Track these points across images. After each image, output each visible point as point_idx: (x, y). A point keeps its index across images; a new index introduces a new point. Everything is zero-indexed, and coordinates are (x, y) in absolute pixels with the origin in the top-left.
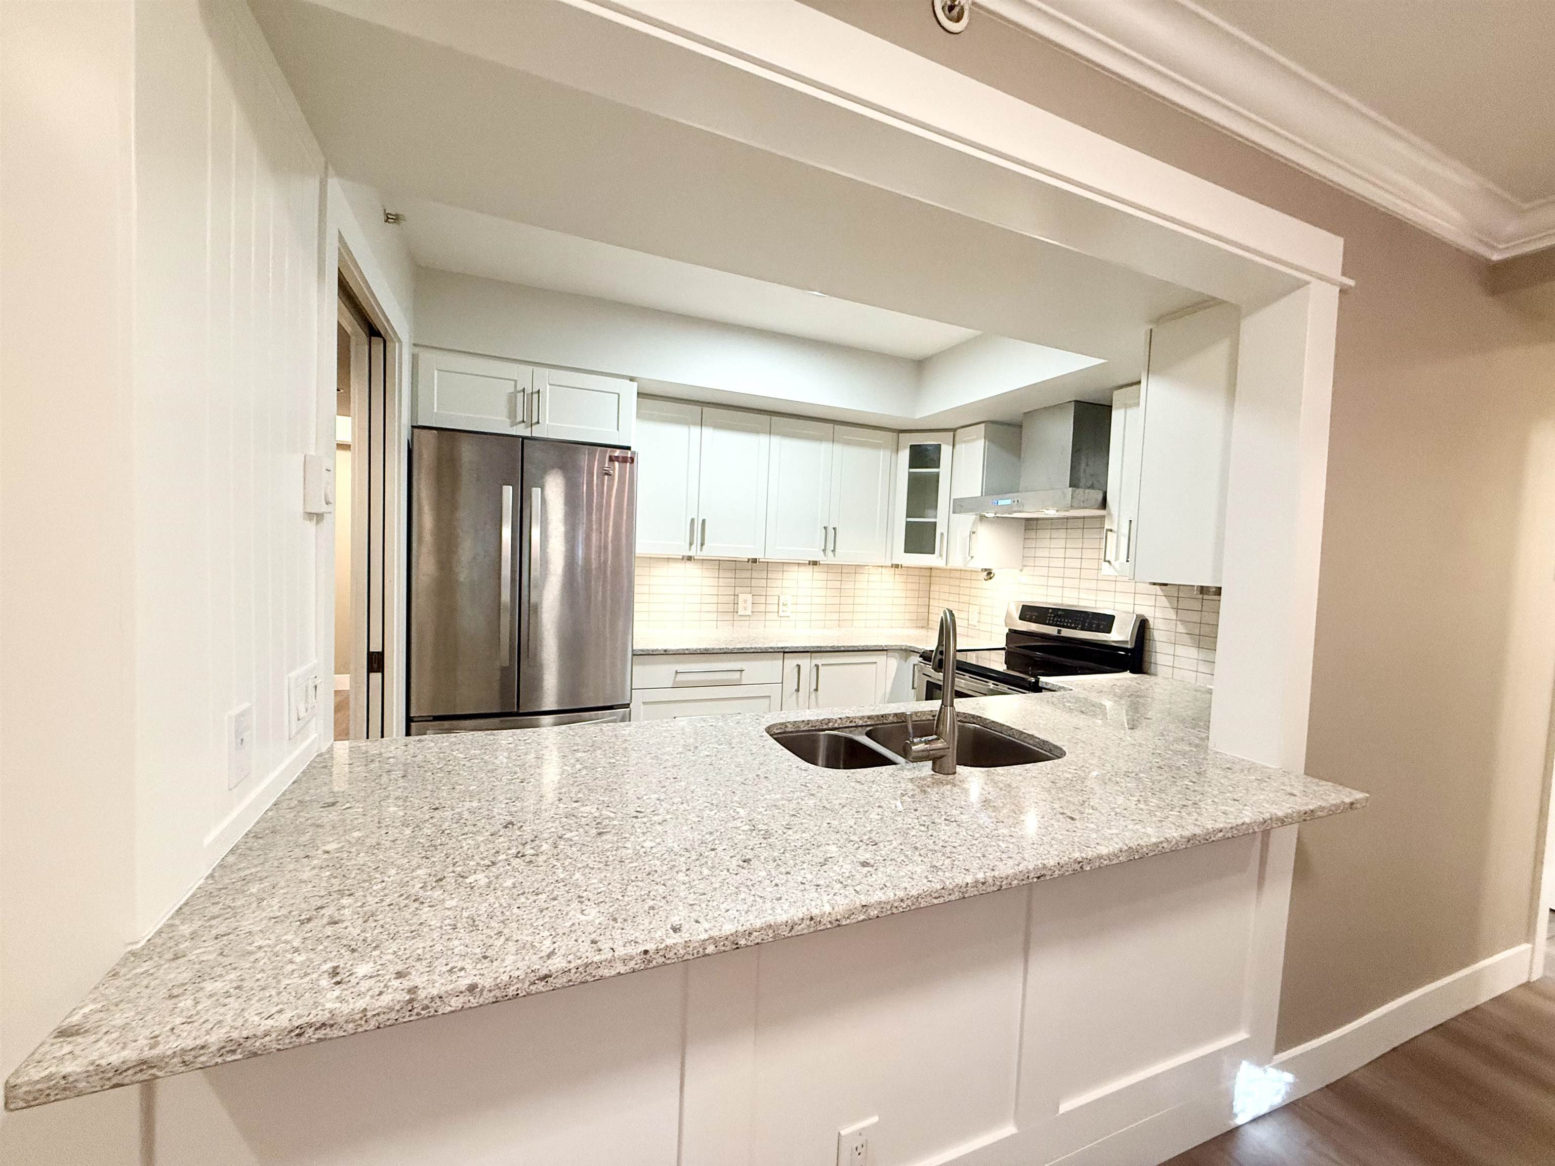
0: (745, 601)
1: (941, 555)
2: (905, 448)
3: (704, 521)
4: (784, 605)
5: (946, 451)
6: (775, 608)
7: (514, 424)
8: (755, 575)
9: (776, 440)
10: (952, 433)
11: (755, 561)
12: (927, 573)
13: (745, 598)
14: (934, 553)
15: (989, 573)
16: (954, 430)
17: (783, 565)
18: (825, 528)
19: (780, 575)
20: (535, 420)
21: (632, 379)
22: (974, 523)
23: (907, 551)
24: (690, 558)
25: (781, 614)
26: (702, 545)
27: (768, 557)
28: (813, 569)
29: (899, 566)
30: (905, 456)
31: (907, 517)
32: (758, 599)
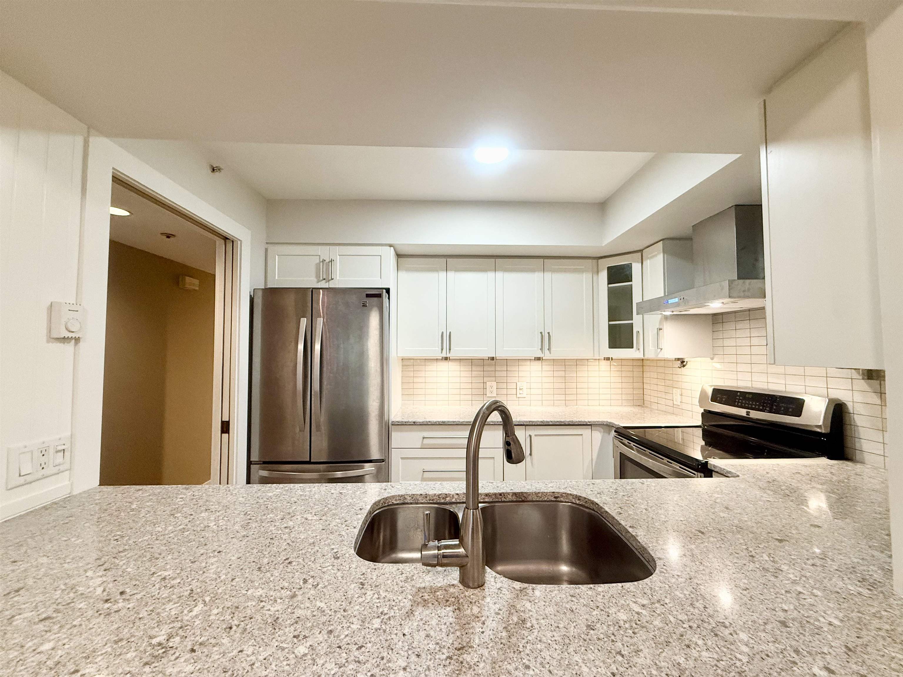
0: (492, 387)
1: (638, 349)
2: (603, 269)
4: (520, 389)
5: (636, 268)
6: (514, 392)
7: (318, 281)
8: (498, 368)
9: (499, 275)
10: (640, 254)
11: (493, 359)
12: (640, 363)
13: (491, 385)
14: (633, 348)
15: (683, 362)
16: (641, 251)
17: (519, 361)
18: (541, 333)
19: (516, 368)
20: (329, 278)
21: (391, 246)
22: (661, 322)
23: (611, 347)
25: (518, 395)
26: (450, 349)
27: (500, 355)
28: (538, 363)
29: (608, 359)
30: (604, 276)
31: (609, 321)
32: (501, 385)
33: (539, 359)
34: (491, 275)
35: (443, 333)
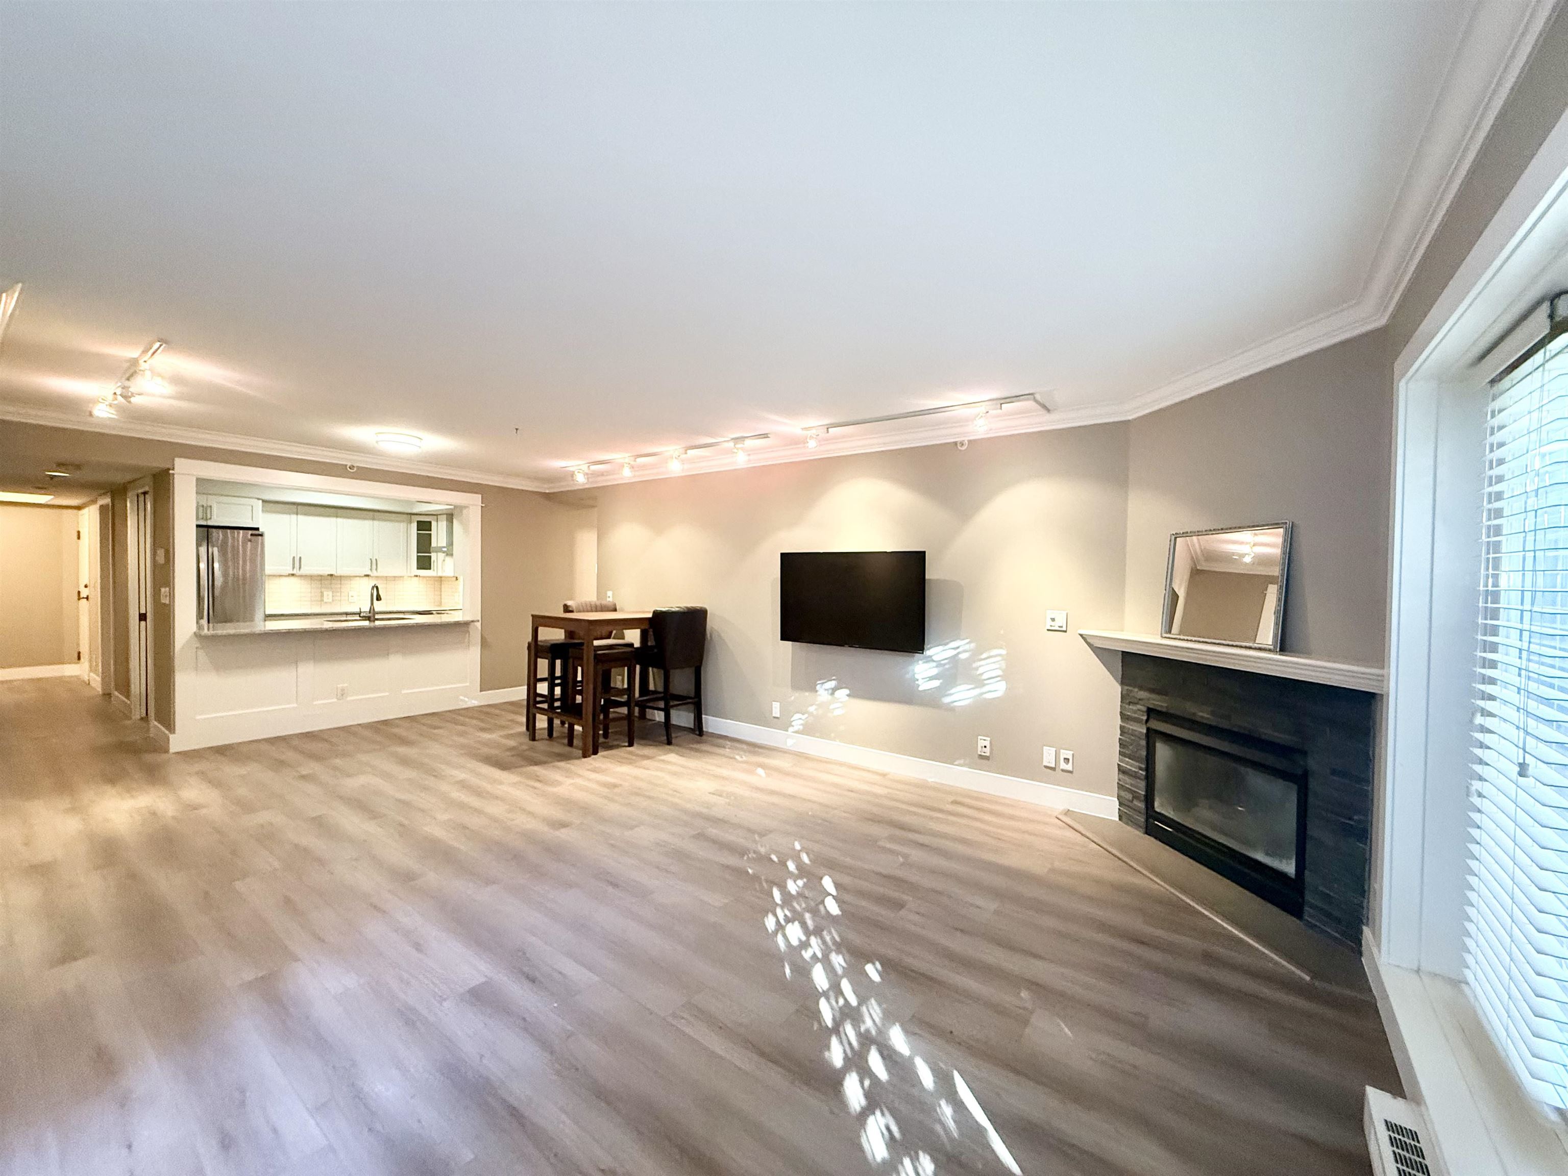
1: (434, 570)
2: (414, 522)
3: (300, 558)
4: (352, 596)
5: (434, 524)
6: (346, 594)
8: (333, 582)
9: (340, 520)
10: (436, 517)
11: (331, 575)
12: (439, 579)
13: (328, 595)
14: (431, 570)
16: (437, 515)
17: (350, 577)
18: (371, 559)
19: (347, 581)
20: (209, 516)
21: (259, 499)
22: (446, 557)
23: (418, 568)
24: (293, 575)
25: (350, 601)
26: (300, 568)
27: (339, 573)
28: (367, 578)
29: (417, 576)
30: (415, 525)
31: (418, 552)
32: (335, 594)
33: (368, 576)
34: (333, 520)
35: (294, 558)
